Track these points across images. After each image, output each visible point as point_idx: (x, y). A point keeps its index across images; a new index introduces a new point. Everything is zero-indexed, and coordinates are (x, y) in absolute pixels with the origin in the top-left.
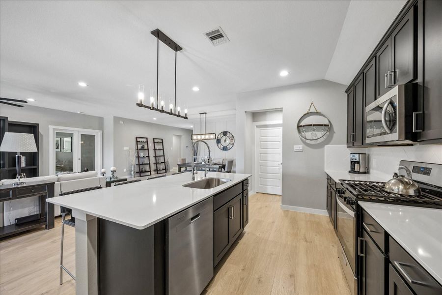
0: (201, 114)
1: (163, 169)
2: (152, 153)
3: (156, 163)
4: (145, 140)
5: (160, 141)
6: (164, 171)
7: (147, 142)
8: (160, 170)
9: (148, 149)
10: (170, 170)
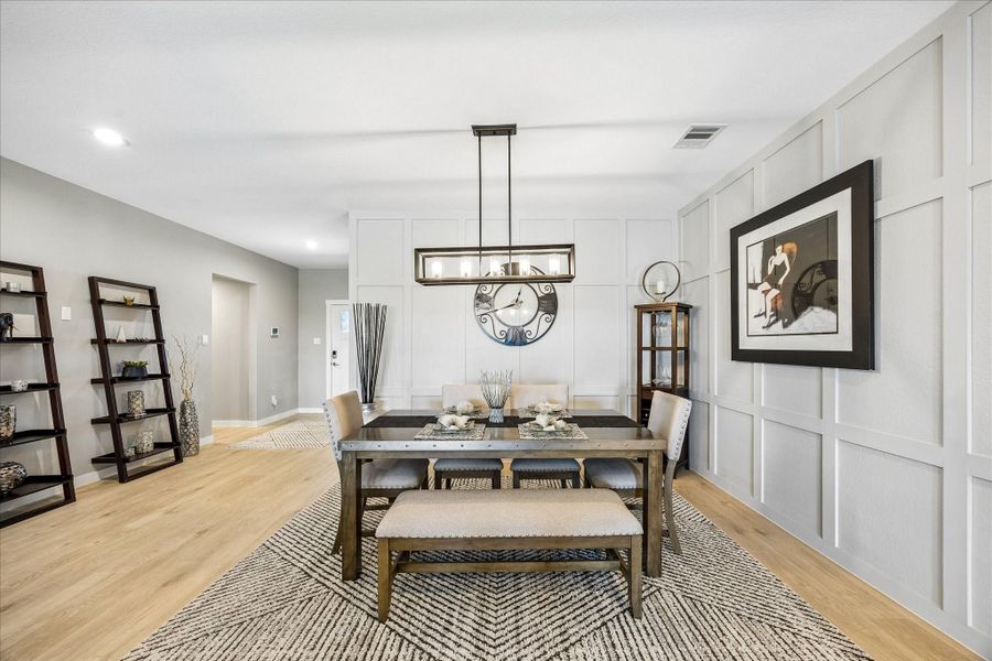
0: (480, 131)
1: (160, 446)
2: (77, 363)
3: (114, 420)
4: (26, 283)
5: (141, 298)
6: (170, 454)
7: (40, 295)
8: (139, 455)
9: (46, 340)
10: (203, 442)
